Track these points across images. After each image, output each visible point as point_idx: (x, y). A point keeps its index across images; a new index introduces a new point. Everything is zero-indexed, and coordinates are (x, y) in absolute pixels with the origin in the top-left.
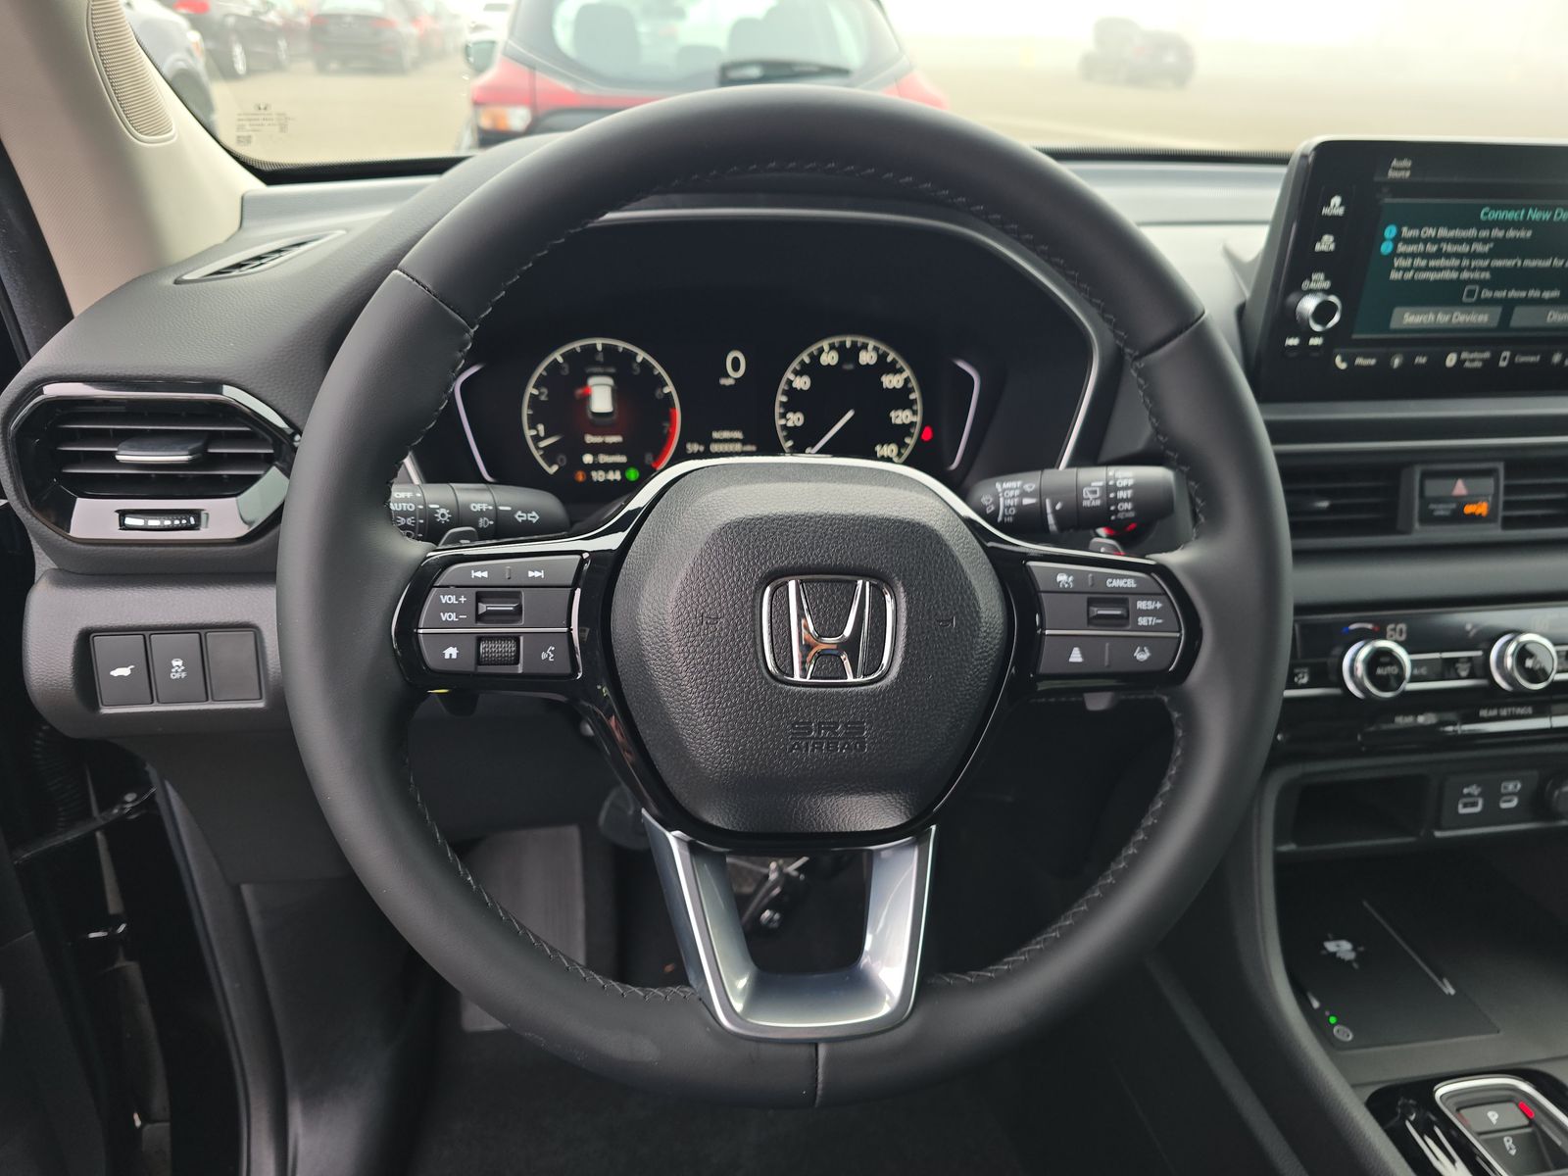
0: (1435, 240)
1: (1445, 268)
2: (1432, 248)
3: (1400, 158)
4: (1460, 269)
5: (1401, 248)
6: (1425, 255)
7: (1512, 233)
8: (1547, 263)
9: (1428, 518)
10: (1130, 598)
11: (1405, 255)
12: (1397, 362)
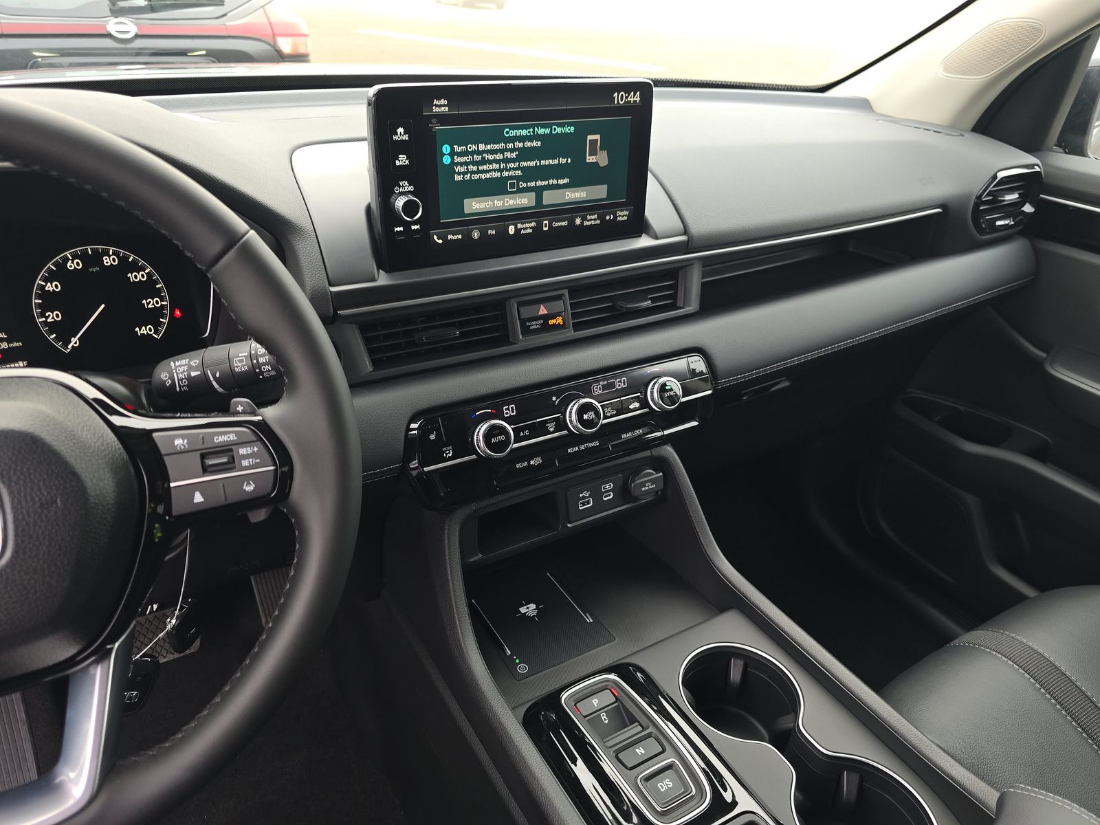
0: (479, 153)
1: (490, 171)
2: (478, 158)
3: (439, 99)
4: (500, 170)
5: (457, 159)
6: (474, 163)
7: (528, 144)
8: (556, 162)
9: (527, 331)
10: (233, 447)
11: (461, 164)
12: (476, 235)
